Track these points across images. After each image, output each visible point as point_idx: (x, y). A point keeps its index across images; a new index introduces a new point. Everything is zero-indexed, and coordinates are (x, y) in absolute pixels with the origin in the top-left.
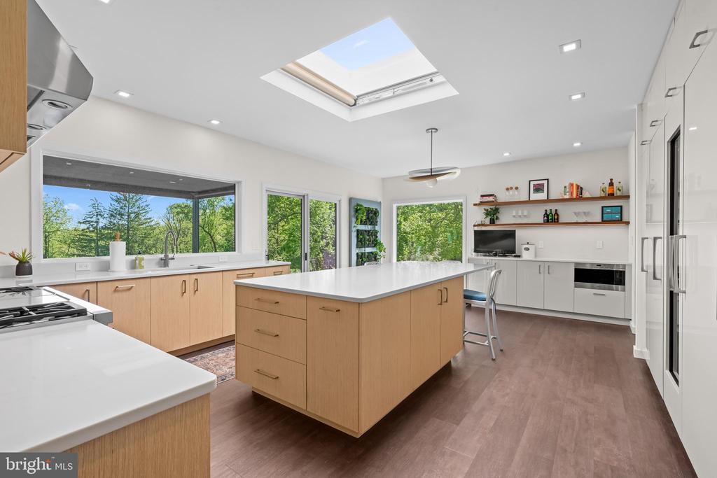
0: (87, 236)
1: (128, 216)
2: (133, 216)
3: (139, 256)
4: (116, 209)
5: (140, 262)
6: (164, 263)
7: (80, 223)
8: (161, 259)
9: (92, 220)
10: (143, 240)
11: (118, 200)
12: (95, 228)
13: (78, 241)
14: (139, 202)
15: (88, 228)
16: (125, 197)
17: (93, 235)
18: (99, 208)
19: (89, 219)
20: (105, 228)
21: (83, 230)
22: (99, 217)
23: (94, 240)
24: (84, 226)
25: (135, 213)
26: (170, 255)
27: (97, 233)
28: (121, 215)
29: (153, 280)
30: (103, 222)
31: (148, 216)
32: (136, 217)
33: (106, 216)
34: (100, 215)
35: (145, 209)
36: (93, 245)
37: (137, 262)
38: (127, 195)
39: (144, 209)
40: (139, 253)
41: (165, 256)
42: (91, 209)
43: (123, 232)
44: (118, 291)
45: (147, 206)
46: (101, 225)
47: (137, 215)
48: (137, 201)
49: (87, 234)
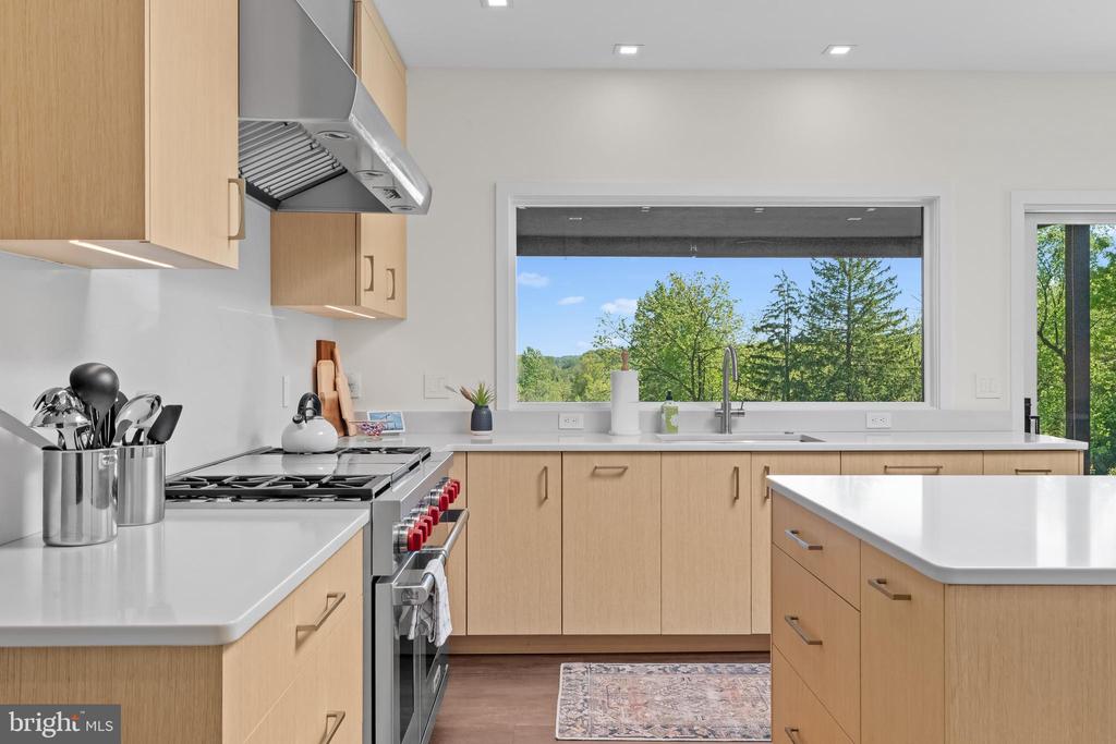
0: (767, 358)
1: (849, 309)
2: (858, 307)
3: (672, 404)
4: (823, 295)
5: (668, 418)
6: (723, 422)
7: (756, 330)
8: (717, 414)
9: (777, 322)
10: (881, 369)
11: (828, 274)
12: (783, 340)
13: (753, 370)
14: (874, 273)
15: (770, 341)
16: (843, 264)
17: (779, 355)
18: (792, 293)
19: (771, 321)
20: (800, 339)
21: (761, 345)
22: (791, 315)
23: (779, 368)
24: (762, 337)
25: (862, 300)
26: (735, 406)
27: (786, 353)
28: (835, 307)
29: (667, 459)
30: (798, 327)
31: (894, 306)
32: (863, 312)
33: (803, 311)
34: (792, 309)
35: (887, 290)
36: (779, 379)
37: (664, 416)
38: (847, 260)
39: (883, 290)
40: (669, 398)
41: (724, 406)
42: (775, 297)
43: (837, 349)
44: (599, 476)
45: (890, 281)
46: (794, 332)
47: (869, 304)
48: (867, 270)
49: (769, 355)
